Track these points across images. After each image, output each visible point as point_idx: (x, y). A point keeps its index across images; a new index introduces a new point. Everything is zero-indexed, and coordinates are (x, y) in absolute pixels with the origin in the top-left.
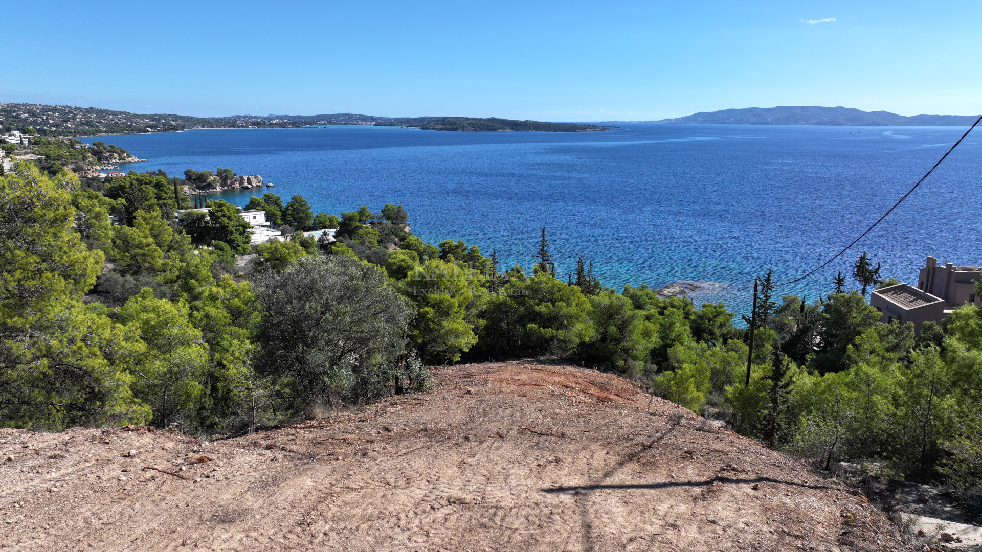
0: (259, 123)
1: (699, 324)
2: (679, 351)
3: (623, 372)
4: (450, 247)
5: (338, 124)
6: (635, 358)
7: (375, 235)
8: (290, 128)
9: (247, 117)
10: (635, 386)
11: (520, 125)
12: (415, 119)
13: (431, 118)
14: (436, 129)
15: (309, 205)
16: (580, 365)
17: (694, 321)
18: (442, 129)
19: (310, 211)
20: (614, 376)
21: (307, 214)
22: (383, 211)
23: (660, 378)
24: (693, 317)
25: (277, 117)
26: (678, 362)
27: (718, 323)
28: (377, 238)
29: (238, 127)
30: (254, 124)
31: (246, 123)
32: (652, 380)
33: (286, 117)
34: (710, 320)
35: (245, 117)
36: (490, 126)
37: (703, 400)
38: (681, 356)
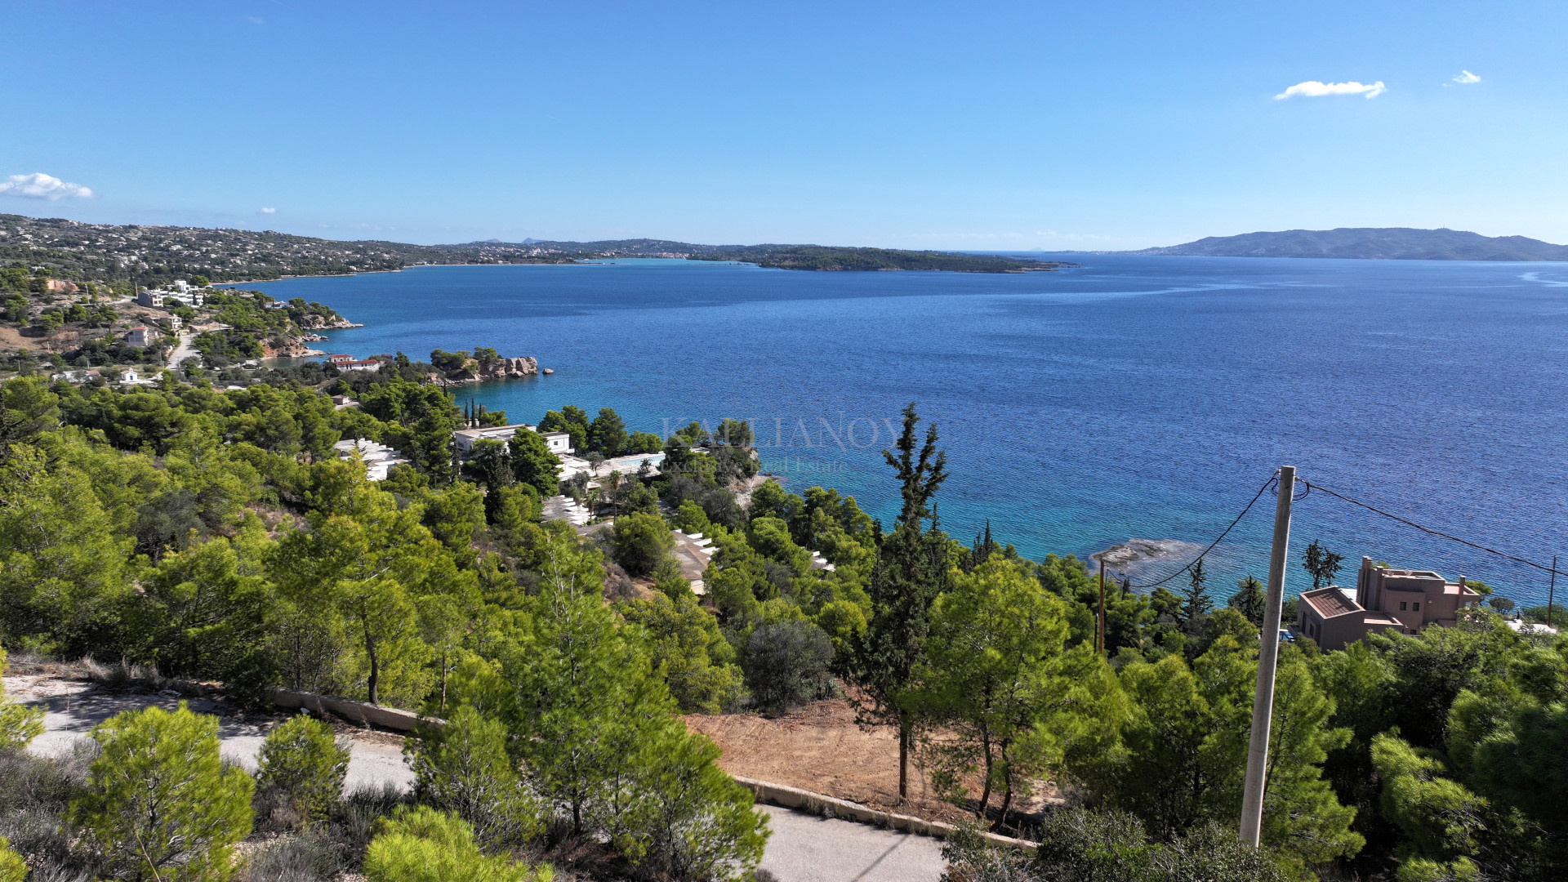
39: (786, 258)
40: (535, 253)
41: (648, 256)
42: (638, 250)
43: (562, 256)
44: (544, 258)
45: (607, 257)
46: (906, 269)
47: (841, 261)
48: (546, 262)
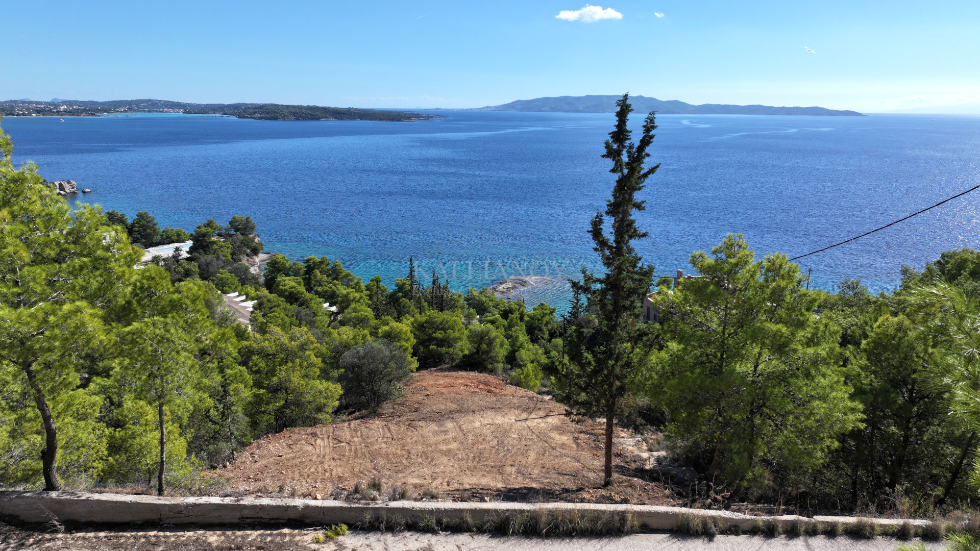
0: (45, 110)
1: (532, 324)
2: (523, 354)
3: (492, 371)
4: (314, 263)
5: (141, 111)
6: (497, 362)
7: (228, 248)
8: (84, 117)
9: (26, 102)
10: (499, 379)
11: (343, 114)
12: (229, 106)
13: (246, 104)
14: (254, 118)
15: (156, 221)
16: (466, 370)
17: (528, 322)
18: (260, 118)
19: (157, 227)
20: (486, 375)
21: (155, 230)
22: (231, 223)
23: (513, 374)
24: (526, 318)
25: (64, 103)
26: (522, 361)
27: (545, 322)
28: (229, 251)
29: (18, 115)
30: (38, 112)
31: (27, 110)
32: (509, 375)
33: (76, 102)
34: (539, 320)
35: (23, 102)
36: (312, 115)
37: (539, 384)
38: (524, 357)
39: (256, 112)
40: (62, 108)
41: (154, 111)
42: (144, 107)
43: (85, 111)
44: (70, 112)
45: (121, 112)
46: (338, 119)
47: (294, 114)
48: (73, 115)
